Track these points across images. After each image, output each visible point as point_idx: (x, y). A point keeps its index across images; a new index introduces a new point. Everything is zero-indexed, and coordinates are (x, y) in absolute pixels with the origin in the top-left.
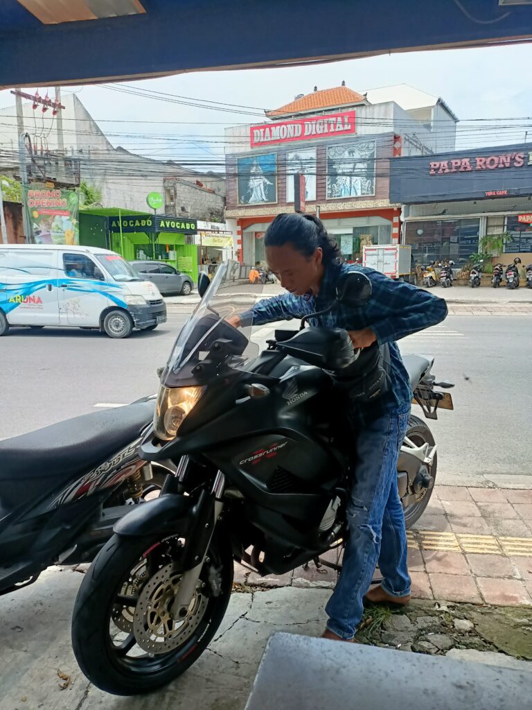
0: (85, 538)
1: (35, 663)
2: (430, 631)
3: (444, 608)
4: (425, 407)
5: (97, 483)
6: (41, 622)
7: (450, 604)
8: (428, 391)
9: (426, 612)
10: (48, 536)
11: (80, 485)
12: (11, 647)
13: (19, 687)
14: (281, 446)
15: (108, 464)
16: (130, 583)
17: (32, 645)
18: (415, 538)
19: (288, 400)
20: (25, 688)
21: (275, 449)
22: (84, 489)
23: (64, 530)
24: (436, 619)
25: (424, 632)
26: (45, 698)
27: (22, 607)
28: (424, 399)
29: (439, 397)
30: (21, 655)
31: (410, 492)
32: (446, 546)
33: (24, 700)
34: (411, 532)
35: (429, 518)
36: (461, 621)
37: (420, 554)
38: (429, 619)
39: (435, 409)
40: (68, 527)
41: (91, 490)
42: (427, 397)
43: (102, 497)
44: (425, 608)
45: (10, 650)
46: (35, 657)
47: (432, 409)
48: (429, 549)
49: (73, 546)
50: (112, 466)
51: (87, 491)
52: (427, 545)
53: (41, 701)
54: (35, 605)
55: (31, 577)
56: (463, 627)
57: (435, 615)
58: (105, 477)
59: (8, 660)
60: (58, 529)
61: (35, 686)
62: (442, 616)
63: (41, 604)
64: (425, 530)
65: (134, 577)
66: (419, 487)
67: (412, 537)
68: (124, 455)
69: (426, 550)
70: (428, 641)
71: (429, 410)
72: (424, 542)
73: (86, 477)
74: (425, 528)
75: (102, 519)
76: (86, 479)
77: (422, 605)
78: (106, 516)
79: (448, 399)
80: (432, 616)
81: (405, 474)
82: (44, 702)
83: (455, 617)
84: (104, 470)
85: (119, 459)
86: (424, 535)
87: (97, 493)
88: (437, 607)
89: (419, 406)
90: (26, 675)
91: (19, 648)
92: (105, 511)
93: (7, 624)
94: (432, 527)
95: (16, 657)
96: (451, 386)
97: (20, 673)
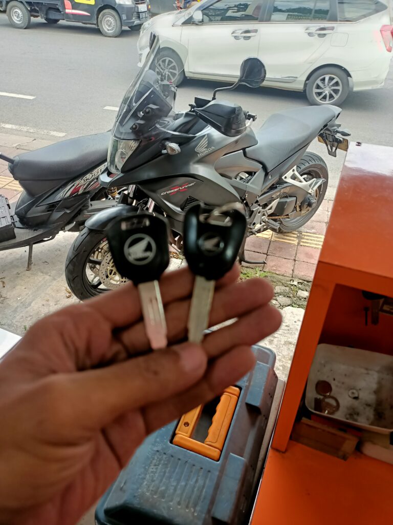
0: (80, 218)
1: (55, 282)
2: (280, 295)
3: (295, 283)
4: (329, 146)
5: (85, 187)
6: (59, 261)
7: (300, 281)
8: (332, 135)
9: (283, 284)
10: (57, 215)
11: (74, 187)
12: (42, 272)
13: (46, 294)
14: (191, 185)
15: (91, 175)
16: (99, 252)
17: (53, 272)
18: (298, 237)
19: (199, 153)
20: (49, 295)
21: (186, 186)
22: (77, 190)
23: (65, 213)
24: (287, 288)
25: (277, 295)
26: (58, 301)
27: (49, 251)
28: (329, 141)
29: (339, 142)
30: (47, 277)
31: (298, 209)
32: (316, 244)
33: (48, 301)
34: (297, 233)
35: (314, 224)
36: (303, 292)
37: (296, 249)
38: (283, 288)
39: (336, 149)
40: (68, 212)
41: (81, 191)
42: (331, 140)
43: (89, 196)
44: (283, 282)
45: (42, 274)
46: (54, 279)
47: (334, 148)
48: (304, 246)
49: (73, 223)
50: (93, 177)
51: (78, 191)
52: (304, 242)
53: (57, 302)
54: (56, 251)
55: (51, 237)
56: (302, 295)
57: (288, 286)
58: (89, 184)
59: (41, 279)
60: (63, 213)
61: (54, 294)
62: (292, 287)
63: (60, 250)
64: (307, 232)
65: (102, 249)
66: (305, 206)
67: (296, 236)
68: (101, 170)
69: (301, 245)
70: (276, 300)
71: (332, 149)
72: (302, 240)
73: (77, 182)
74: (308, 231)
75: (90, 208)
76: (77, 184)
77: (282, 280)
78: (93, 207)
79: (346, 144)
80: (286, 286)
81: (294, 199)
82: (58, 303)
83: (300, 289)
84: (88, 179)
85: (98, 172)
86: (305, 235)
87: (85, 193)
88: (292, 281)
89: (325, 145)
90: (49, 288)
91: (47, 273)
92: (93, 202)
93: (40, 260)
94: (313, 231)
95: (44, 278)
96: (349, 135)
97: (46, 287)
